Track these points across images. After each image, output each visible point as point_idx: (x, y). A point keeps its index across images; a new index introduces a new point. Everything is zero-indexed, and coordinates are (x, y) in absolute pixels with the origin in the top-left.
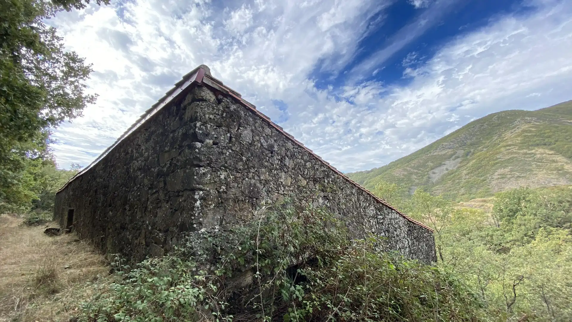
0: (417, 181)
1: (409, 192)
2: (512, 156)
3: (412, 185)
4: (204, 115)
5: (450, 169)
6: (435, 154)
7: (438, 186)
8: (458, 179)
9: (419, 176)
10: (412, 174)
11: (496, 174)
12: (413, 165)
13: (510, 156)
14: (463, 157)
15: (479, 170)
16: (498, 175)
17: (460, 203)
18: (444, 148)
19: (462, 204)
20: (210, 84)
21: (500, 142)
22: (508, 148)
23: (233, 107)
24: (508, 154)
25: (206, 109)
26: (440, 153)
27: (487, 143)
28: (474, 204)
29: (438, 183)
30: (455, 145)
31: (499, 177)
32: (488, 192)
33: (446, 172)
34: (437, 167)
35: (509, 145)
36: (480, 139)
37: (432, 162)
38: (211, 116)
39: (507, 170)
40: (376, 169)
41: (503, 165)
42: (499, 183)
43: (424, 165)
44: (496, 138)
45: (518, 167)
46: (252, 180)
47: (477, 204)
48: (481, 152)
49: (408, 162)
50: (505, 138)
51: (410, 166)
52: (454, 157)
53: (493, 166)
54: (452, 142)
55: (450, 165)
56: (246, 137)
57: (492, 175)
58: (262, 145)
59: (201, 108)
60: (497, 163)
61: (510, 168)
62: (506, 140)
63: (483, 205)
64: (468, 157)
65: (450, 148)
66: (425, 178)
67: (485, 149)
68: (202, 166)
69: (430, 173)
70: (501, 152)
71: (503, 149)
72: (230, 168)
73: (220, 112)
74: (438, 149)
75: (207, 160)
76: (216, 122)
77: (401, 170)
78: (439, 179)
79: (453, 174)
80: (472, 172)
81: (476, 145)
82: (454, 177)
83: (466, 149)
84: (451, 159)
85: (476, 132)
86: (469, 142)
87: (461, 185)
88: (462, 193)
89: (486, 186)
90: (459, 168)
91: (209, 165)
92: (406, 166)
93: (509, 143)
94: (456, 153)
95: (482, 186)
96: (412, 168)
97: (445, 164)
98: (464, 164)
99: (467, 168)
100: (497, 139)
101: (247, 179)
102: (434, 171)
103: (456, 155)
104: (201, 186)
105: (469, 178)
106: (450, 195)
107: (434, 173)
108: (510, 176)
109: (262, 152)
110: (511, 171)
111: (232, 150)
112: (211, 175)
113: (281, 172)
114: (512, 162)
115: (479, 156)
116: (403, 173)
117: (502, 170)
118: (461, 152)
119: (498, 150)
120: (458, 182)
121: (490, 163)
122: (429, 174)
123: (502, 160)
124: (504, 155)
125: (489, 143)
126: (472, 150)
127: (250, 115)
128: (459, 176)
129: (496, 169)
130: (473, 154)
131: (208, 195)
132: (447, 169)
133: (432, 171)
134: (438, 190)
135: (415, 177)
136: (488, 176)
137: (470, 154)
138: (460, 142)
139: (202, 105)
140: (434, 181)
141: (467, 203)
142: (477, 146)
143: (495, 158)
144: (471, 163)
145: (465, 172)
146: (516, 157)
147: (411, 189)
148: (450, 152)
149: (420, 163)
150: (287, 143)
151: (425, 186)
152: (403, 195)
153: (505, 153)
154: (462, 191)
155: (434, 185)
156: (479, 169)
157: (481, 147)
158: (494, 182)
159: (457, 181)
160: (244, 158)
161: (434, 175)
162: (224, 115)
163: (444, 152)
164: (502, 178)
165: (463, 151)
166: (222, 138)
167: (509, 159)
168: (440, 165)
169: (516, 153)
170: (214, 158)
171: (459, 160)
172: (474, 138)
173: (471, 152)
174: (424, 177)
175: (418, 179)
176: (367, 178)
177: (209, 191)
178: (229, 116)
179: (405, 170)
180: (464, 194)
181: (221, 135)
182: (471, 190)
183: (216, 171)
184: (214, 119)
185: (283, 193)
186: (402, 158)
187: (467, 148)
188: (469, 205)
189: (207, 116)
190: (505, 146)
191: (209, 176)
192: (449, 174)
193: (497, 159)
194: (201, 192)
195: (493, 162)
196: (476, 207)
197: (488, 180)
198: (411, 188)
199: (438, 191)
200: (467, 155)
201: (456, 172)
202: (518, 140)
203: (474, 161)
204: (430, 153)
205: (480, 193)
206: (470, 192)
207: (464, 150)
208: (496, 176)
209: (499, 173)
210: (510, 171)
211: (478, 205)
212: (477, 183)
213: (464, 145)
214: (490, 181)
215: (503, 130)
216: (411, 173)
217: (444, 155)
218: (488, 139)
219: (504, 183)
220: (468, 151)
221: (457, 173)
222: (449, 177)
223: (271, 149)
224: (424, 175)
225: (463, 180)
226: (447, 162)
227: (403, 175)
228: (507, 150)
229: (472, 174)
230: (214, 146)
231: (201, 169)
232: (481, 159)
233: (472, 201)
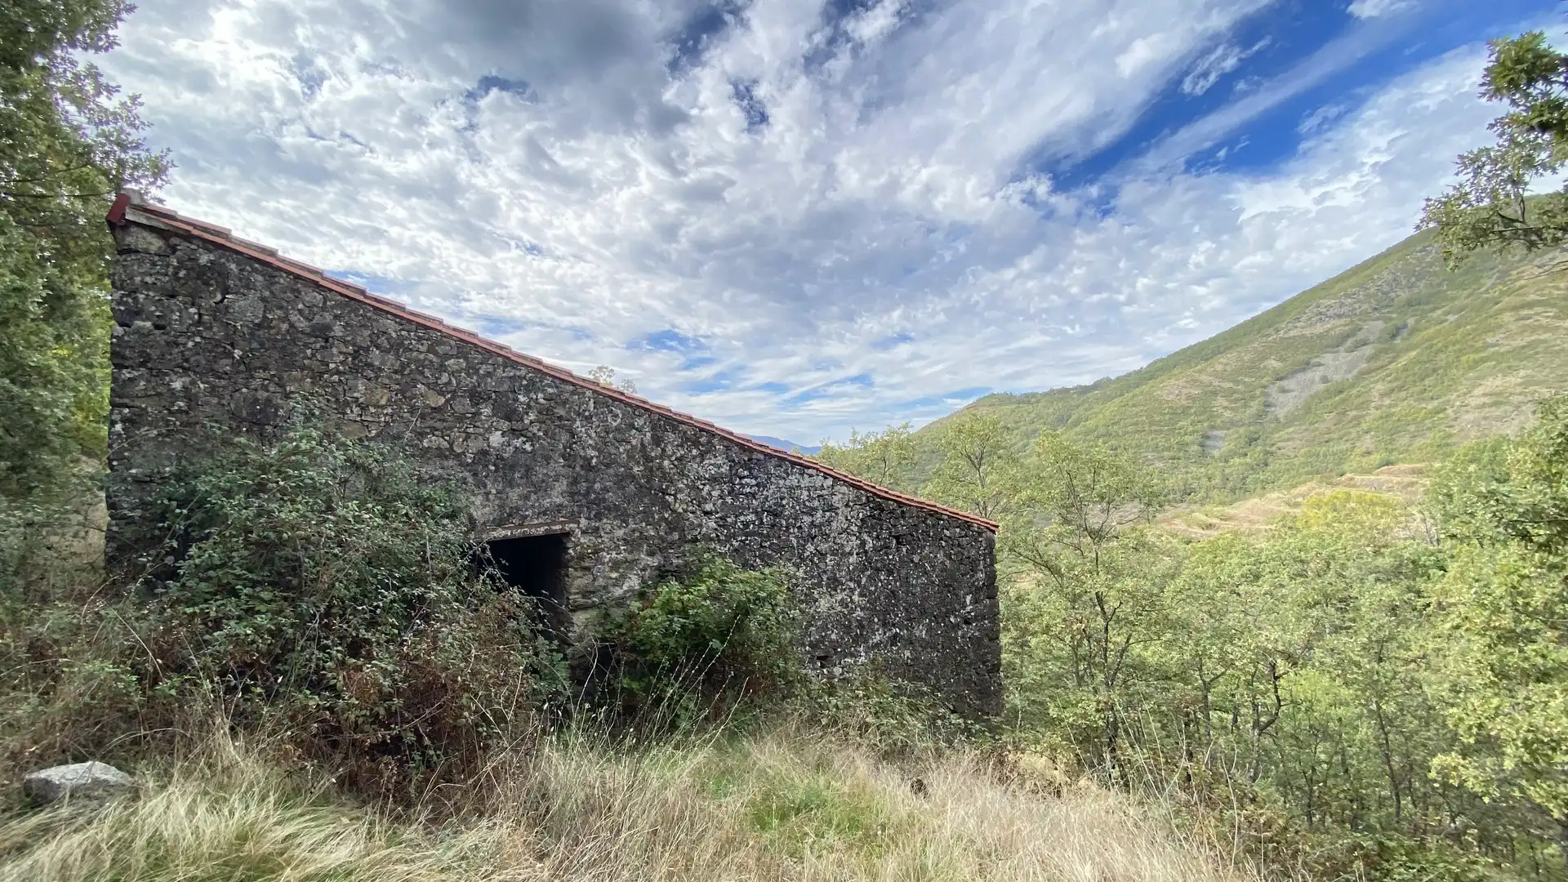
0: (1228, 414)
1: (1202, 445)
2: (1533, 338)
3: (1213, 427)
4: (131, 279)
5: (1337, 377)
6: (1292, 334)
7: (1291, 429)
8: (1356, 409)
9: (1237, 400)
10: (1215, 393)
11: (1478, 391)
12: (1219, 368)
13: (1529, 339)
14: (1379, 340)
15: (1427, 382)
16: (1485, 395)
17: (1343, 478)
18: (1321, 316)
19: (1351, 479)
20: (144, 221)
21: (1502, 293)
22: (1525, 312)
23: (204, 258)
24: (1523, 331)
25: (135, 267)
26: (1307, 332)
27: (1463, 298)
28: (1387, 482)
29: (1291, 420)
30: (1357, 306)
31: (1486, 400)
32: (1448, 445)
33: (1322, 387)
34: (1295, 372)
35: (1530, 305)
36: (1440, 285)
37: (1281, 359)
38: (148, 279)
39: (1513, 380)
40: (1109, 380)
41: (1504, 365)
42: (1485, 418)
43: (1252, 368)
44: (1489, 283)
45: (1548, 370)
46: (260, 392)
47: (1396, 479)
48: (1438, 327)
49: (1207, 360)
50: (1518, 284)
51: (1210, 370)
52: (1349, 342)
53: (1471, 368)
54: (1347, 296)
55: (1336, 365)
56: (243, 312)
57: (1465, 394)
58: (292, 325)
59: (124, 266)
60: (1484, 360)
61: (1522, 373)
62: (1522, 287)
63: (1412, 484)
64: (1398, 341)
65: (1339, 316)
66: (1255, 406)
67: (1451, 318)
68: (127, 368)
69: (1273, 390)
70: (1501, 326)
71: (1507, 317)
72: (197, 370)
73: (171, 270)
74: (1304, 317)
75: (140, 356)
76: (162, 288)
77: (1181, 383)
78: (1297, 409)
79: (1341, 392)
80: (1401, 388)
81: (1427, 303)
82: (1343, 401)
83: (1391, 319)
84: (1341, 349)
85: (1431, 265)
86: (1404, 295)
87: (1365, 426)
88: (1364, 449)
89: (1442, 427)
90: (1363, 374)
91: (142, 364)
92: (1200, 372)
93: (1533, 297)
94: (1360, 329)
95: (1429, 429)
96: (1216, 374)
97: (1320, 365)
98: (1380, 363)
99: (1388, 376)
100: (1494, 286)
101: (244, 390)
102: (1284, 383)
103: (1360, 335)
104: (126, 401)
105: (1390, 406)
106: (1325, 456)
107: (1284, 391)
108: (1521, 398)
109: (294, 340)
110: (1526, 384)
111: (202, 338)
112: (148, 381)
113: (356, 378)
114: (1531, 356)
115: (1429, 339)
116: (1185, 391)
117: (1498, 382)
118: (1375, 327)
119: (1492, 320)
120: (1356, 418)
121: (1464, 358)
122: (1267, 395)
123: (1502, 350)
124: (1510, 336)
125: (1468, 297)
126: (1411, 321)
127: (255, 270)
128: (1360, 400)
129: (1477, 378)
130: (1415, 330)
131: (140, 416)
132: (1325, 380)
133: (1279, 383)
134: (1288, 440)
135: (1225, 404)
136: (1453, 397)
137: (1405, 333)
138: (1374, 295)
139: (125, 260)
140: (1281, 413)
141: (1366, 477)
142: (1427, 307)
143: (1480, 344)
144: (1403, 361)
145: (1380, 387)
146: (1545, 341)
147: (1208, 437)
148: (1337, 326)
149: (1242, 361)
150: (377, 321)
151: (1252, 428)
152: (1181, 454)
153: (1513, 327)
154: (1367, 442)
155: (1279, 425)
156: (1428, 376)
157: (1439, 312)
158: (1469, 417)
159: (1354, 413)
160: (237, 353)
161: (1282, 398)
162: (182, 274)
163: (1319, 329)
164: (1496, 404)
165: (1380, 324)
166: (175, 317)
167: (1523, 347)
168: (1306, 366)
169: (1547, 329)
170: (154, 353)
171: (1368, 350)
172: (1421, 284)
173: (1405, 326)
174: (1252, 404)
175: (1232, 409)
176: (1081, 408)
177: (145, 409)
178: (193, 275)
179: (1194, 382)
180: (1369, 453)
181: (172, 312)
182: (1392, 441)
183: (160, 374)
184: (154, 284)
185: (358, 419)
186: (1190, 347)
187: (1394, 316)
188: (1370, 484)
189: (138, 279)
190: (1515, 308)
191: (142, 383)
192: (1329, 394)
193: (1487, 346)
194: (127, 411)
195: (1472, 357)
196: (1390, 490)
197: (1450, 411)
198: (1210, 433)
199: (1290, 443)
200: (1394, 336)
201: (1353, 386)
202: (1558, 288)
203: (1414, 353)
204: (1277, 331)
205: (1420, 449)
206: (1390, 447)
207: (1388, 320)
208: (1477, 398)
209: (1488, 390)
210: (1520, 384)
211: (1398, 483)
212: (1414, 420)
213: (1387, 306)
214: (1455, 412)
215: (1517, 258)
216: (1211, 392)
217: (1320, 336)
218: (1462, 286)
219: (1499, 419)
220: (1399, 323)
221: (1354, 391)
222: (1329, 402)
223: (322, 333)
224: (1253, 398)
225: (1373, 411)
226: (1328, 358)
227: (1188, 397)
228: (1523, 319)
229: (1403, 394)
230: (157, 332)
231: (124, 371)
232: (1434, 348)
233: (1382, 472)
